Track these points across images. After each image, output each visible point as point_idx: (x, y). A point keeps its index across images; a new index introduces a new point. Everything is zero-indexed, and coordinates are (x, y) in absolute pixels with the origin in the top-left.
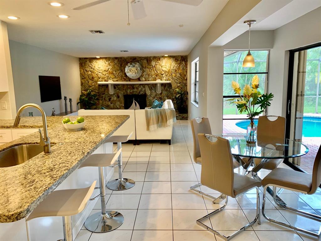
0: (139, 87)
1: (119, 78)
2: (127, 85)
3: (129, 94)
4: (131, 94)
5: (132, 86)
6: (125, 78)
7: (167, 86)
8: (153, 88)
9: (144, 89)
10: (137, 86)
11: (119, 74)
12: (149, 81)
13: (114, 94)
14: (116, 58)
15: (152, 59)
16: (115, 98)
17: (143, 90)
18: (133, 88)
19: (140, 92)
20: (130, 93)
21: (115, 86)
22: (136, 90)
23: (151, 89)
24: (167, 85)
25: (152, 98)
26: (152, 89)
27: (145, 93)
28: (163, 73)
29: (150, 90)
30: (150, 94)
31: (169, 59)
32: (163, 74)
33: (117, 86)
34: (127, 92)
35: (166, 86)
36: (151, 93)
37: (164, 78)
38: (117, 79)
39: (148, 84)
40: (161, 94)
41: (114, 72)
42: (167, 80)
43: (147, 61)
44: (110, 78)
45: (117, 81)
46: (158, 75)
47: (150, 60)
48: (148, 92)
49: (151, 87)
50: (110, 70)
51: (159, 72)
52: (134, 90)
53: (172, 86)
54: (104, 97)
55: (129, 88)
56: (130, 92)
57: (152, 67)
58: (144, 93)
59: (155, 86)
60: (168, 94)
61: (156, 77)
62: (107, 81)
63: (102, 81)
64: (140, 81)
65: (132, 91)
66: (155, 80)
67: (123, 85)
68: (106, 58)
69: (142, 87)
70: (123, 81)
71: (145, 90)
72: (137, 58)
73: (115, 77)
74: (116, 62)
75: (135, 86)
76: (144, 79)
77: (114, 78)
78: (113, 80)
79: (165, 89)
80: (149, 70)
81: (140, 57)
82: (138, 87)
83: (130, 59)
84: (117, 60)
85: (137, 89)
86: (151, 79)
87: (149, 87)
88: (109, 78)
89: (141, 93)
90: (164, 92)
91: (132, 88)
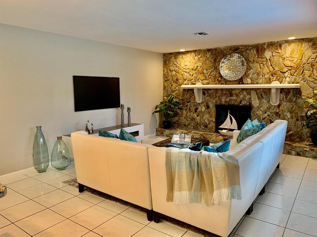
0: (241, 93)
1: (210, 80)
2: (222, 89)
3: (223, 103)
4: (227, 104)
5: (229, 91)
6: (219, 79)
7: (291, 93)
8: (264, 96)
9: (248, 97)
10: (237, 92)
11: (211, 73)
12: (257, 83)
13: (202, 103)
14: (209, 50)
15: (265, 47)
16: (203, 109)
17: (246, 98)
18: (231, 95)
19: (241, 101)
20: (226, 102)
21: (205, 91)
22: (234, 98)
23: (260, 97)
24: (291, 91)
25: (261, 112)
26: (262, 97)
27: (250, 104)
28: (285, 69)
29: (258, 98)
30: (258, 105)
31: (300, 44)
32: (285, 73)
33: (207, 91)
34: (221, 100)
35: (289, 92)
36: (260, 104)
37: (288, 79)
38: (208, 81)
39: (256, 90)
40: (279, 106)
41: (205, 71)
42: (293, 83)
43: (257, 51)
45: (208, 84)
46: (275, 74)
47: (261, 50)
48: (255, 103)
49: (261, 94)
50: (199, 67)
51: (277, 69)
52: (233, 98)
53: (303, 94)
54: (189, 107)
55: (225, 94)
56: (226, 100)
57: (265, 60)
58: (248, 104)
59: (268, 93)
60: (293, 107)
61: (271, 77)
62: (195, 84)
63: (188, 84)
64: (243, 84)
65: (228, 99)
66: (269, 81)
67: (216, 90)
68: (195, 51)
69: (245, 93)
70: (216, 84)
71: (250, 98)
72: (240, 47)
73: (206, 78)
74: (208, 56)
75: (233, 92)
76: (249, 81)
77: (204, 80)
78: (202, 83)
79: (286, 98)
80: (259, 66)
81: (245, 46)
82: (239, 93)
83: (230, 50)
84: (210, 53)
85: (237, 95)
86: (261, 80)
87: (257, 94)
88: (197, 80)
89: (244, 103)
90: (285, 103)
91: (229, 94)
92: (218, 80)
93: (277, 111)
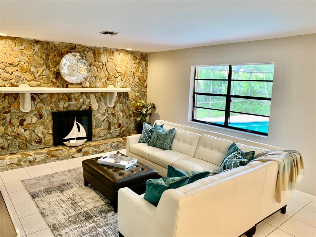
0: (80, 97)
1: (42, 81)
4: (65, 110)
5: (67, 95)
6: (54, 80)
7: (122, 96)
9: (88, 101)
10: (76, 96)
11: (42, 72)
12: (95, 87)
15: (101, 51)
17: (86, 102)
20: (64, 108)
21: (34, 97)
23: (99, 100)
26: (101, 100)
27: (90, 107)
29: (97, 102)
32: (117, 78)
33: (38, 96)
36: (99, 107)
38: (38, 83)
39: (94, 93)
40: (114, 107)
42: (123, 87)
43: (94, 54)
44: (22, 81)
45: (39, 86)
46: (110, 79)
47: (98, 53)
48: (95, 106)
49: (100, 97)
51: (111, 74)
52: (71, 103)
53: (130, 96)
54: (8, 120)
55: (63, 99)
56: (64, 106)
57: (102, 64)
58: (88, 108)
59: (105, 96)
60: (123, 107)
61: (107, 80)
62: (17, 86)
63: (5, 86)
66: (106, 85)
67: (51, 95)
68: (14, 39)
69: (84, 97)
70: (50, 87)
71: (90, 102)
72: (77, 47)
73: (35, 78)
76: (88, 84)
77: (33, 80)
79: (119, 100)
80: (96, 69)
83: (66, 47)
84: (39, 46)
85: (76, 100)
86: (99, 84)
87: (96, 97)
89: (84, 107)
90: (118, 105)
92: (52, 81)
93: (114, 112)
